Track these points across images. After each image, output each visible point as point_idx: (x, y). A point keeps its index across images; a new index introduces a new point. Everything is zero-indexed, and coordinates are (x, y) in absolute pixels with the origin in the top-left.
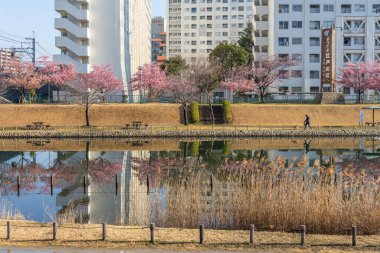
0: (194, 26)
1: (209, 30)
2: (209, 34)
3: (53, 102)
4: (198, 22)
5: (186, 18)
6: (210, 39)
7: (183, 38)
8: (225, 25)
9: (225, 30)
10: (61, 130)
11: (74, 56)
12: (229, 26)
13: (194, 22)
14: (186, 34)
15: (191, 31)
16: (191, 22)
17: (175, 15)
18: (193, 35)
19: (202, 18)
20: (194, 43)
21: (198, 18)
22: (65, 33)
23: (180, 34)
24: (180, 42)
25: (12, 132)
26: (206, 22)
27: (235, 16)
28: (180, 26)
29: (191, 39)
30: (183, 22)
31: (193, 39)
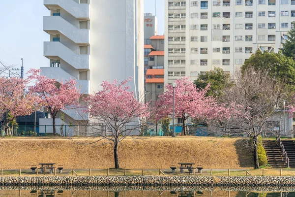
0: (204, 27)
1: (226, 33)
2: (225, 38)
3: (40, 135)
4: (210, 21)
5: (193, 16)
6: (226, 45)
7: (188, 44)
8: (249, 26)
9: (249, 32)
10: (83, 175)
11: (69, 69)
12: (254, 27)
13: (204, 21)
14: (192, 39)
15: (199, 33)
16: (199, 21)
17: (176, 12)
18: (203, 39)
19: (215, 15)
20: (204, 50)
21: (210, 15)
22: (56, 37)
23: (184, 38)
24: (184, 50)
25: (16, 176)
26: (221, 21)
27: (264, 13)
28: (184, 26)
29: (199, 45)
30: (188, 21)
31: (203, 45)
